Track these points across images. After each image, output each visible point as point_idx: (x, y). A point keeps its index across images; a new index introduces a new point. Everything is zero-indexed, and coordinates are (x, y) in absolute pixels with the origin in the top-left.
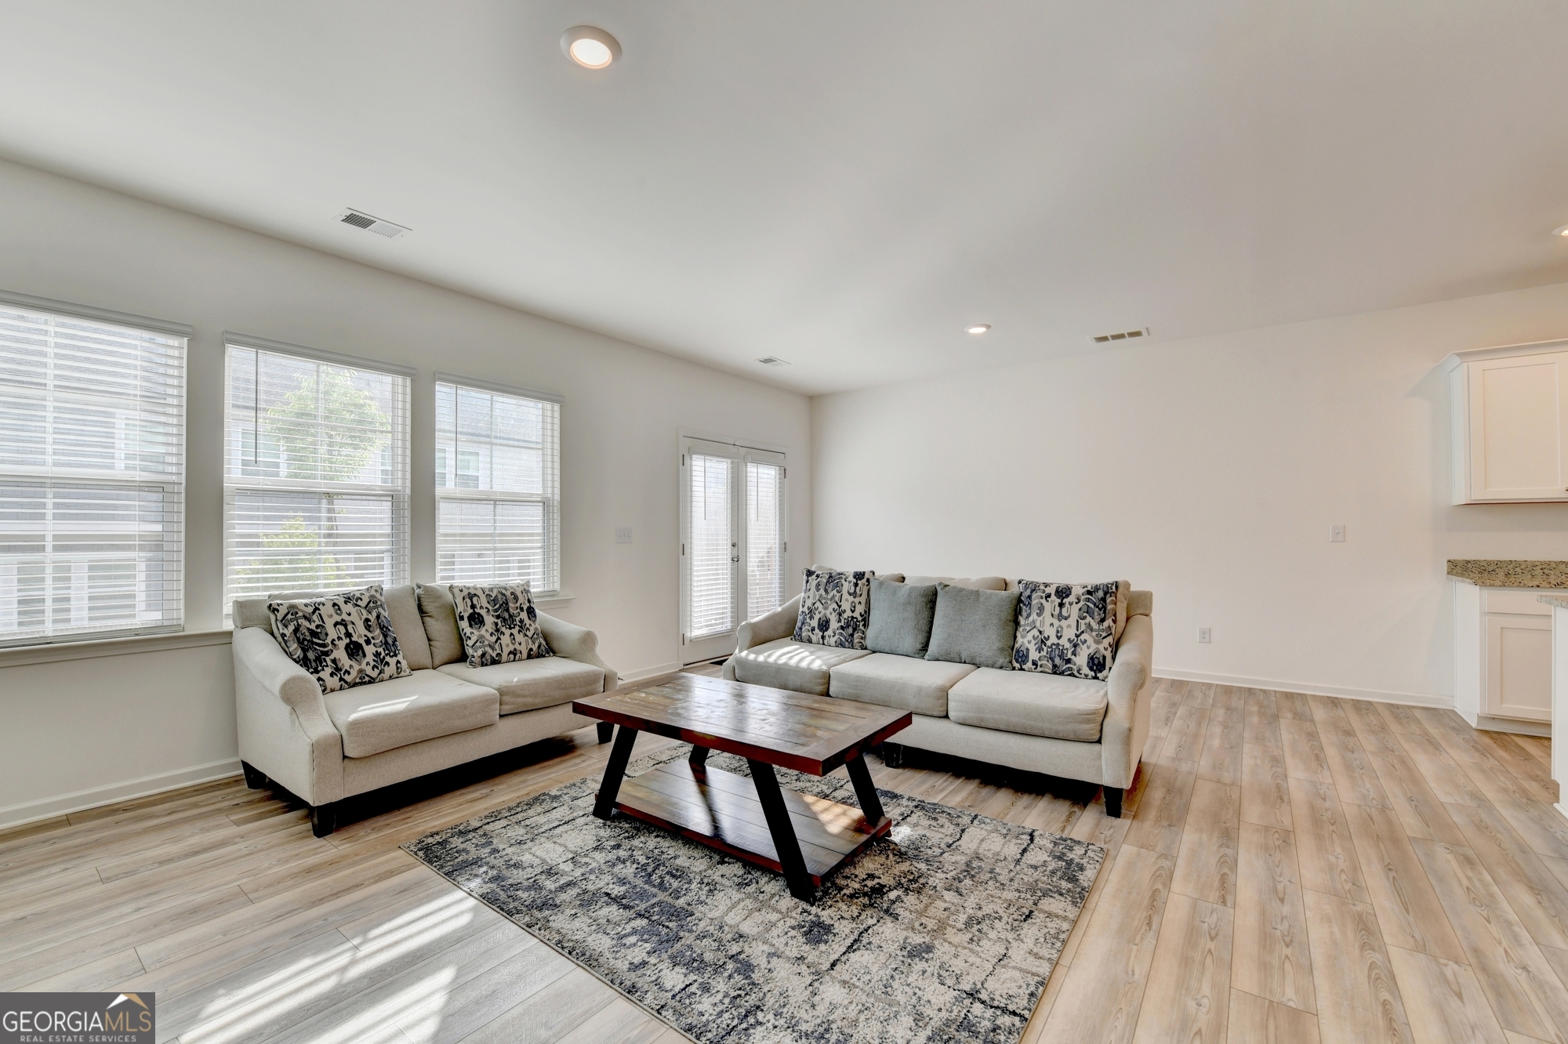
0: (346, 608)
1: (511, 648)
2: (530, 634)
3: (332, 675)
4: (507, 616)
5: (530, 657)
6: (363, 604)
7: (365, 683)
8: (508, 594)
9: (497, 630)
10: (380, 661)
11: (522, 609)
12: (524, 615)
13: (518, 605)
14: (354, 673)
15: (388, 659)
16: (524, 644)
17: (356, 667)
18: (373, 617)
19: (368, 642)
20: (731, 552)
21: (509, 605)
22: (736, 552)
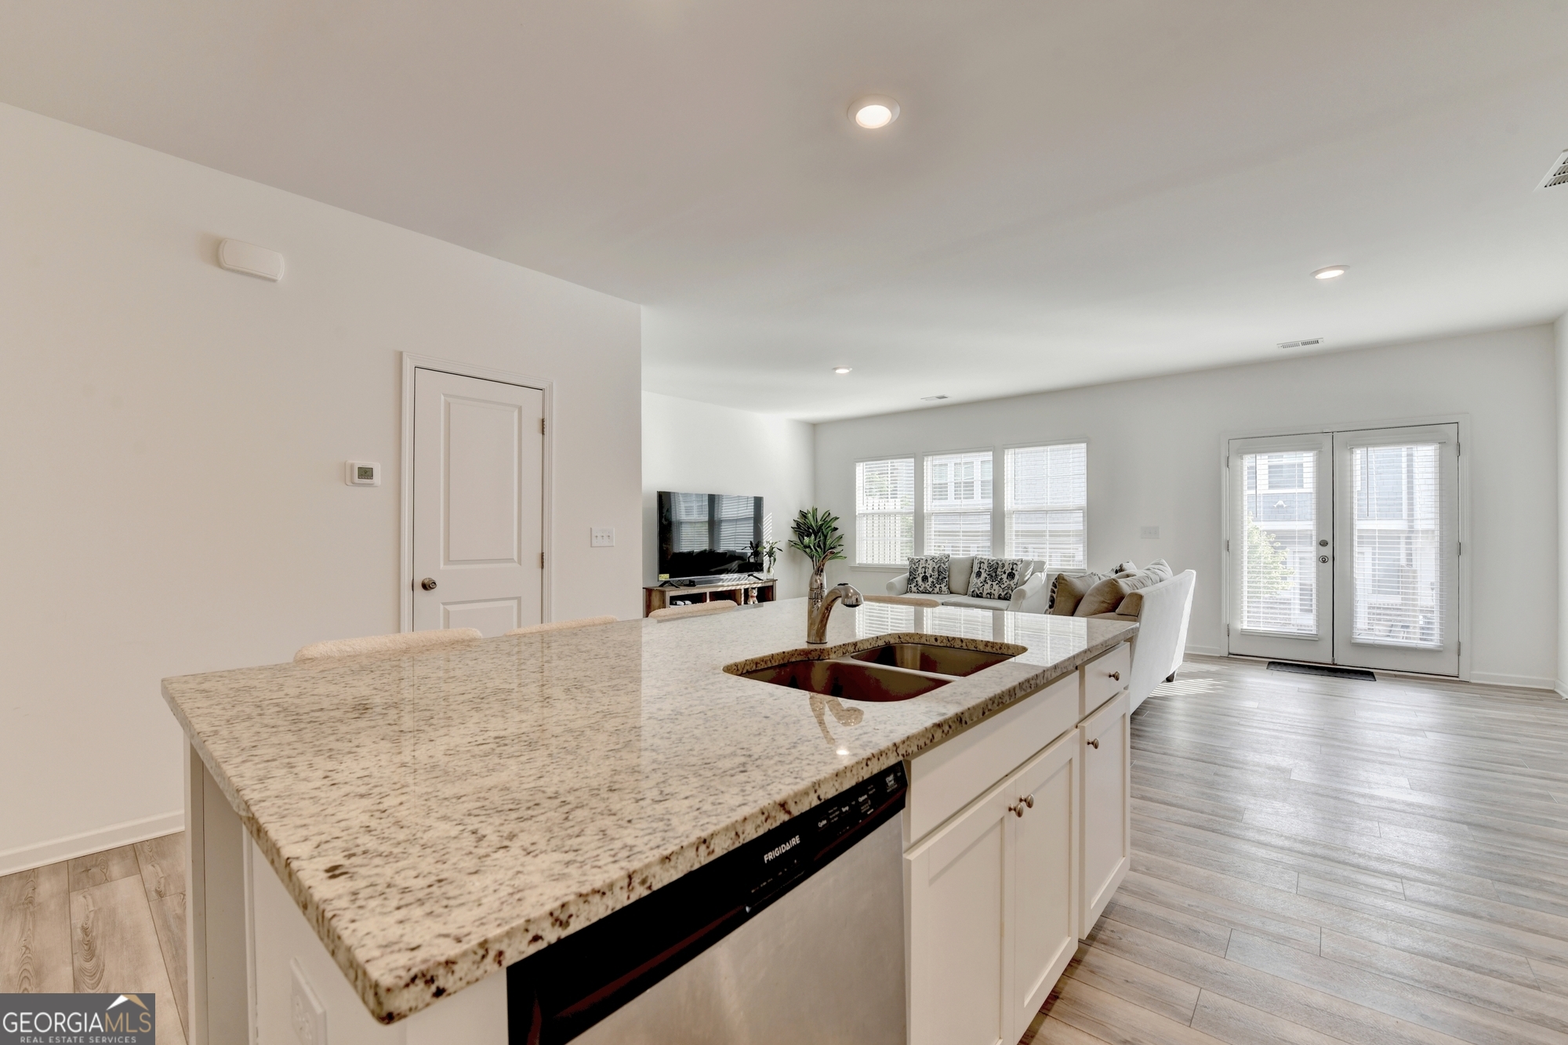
0: (929, 562)
1: (989, 591)
2: (1003, 586)
3: (914, 586)
4: (994, 574)
5: (999, 598)
6: (936, 561)
7: (926, 592)
8: (1000, 564)
9: (985, 581)
10: (932, 586)
11: (1005, 573)
12: (1005, 577)
13: (1004, 569)
14: (922, 587)
15: (935, 586)
16: (997, 590)
17: (924, 585)
18: (936, 567)
19: (931, 576)
20: (1318, 551)
21: (999, 569)
22: (1327, 551)
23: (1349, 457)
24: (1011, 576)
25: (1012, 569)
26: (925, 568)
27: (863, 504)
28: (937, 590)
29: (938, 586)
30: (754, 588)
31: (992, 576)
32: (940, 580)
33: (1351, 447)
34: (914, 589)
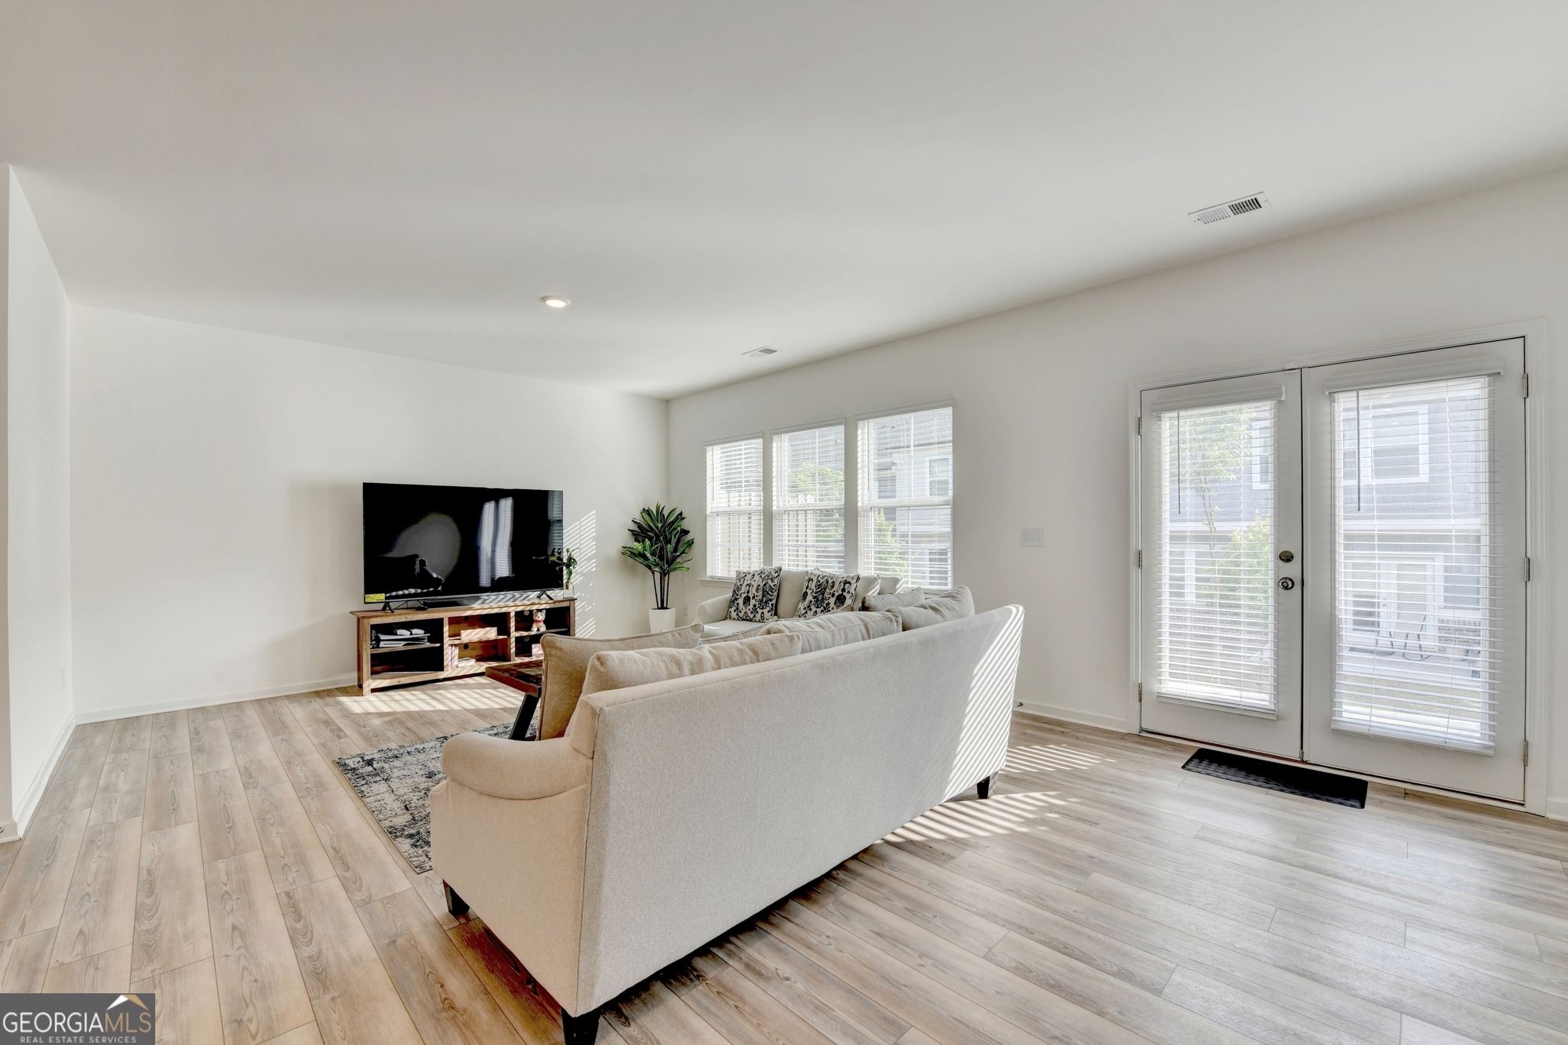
0: (756, 577)
3: (735, 611)
4: (820, 598)
6: (763, 576)
7: (748, 620)
8: (830, 581)
9: (809, 607)
10: (755, 610)
11: (833, 595)
12: (832, 600)
13: (832, 591)
14: (743, 613)
15: (758, 609)
17: (745, 610)
18: (762, 585)
19: (754, 598)
20: (1277, 569)
21: (828, 590)
22: (1292, 570)
23: (1327, 410)
24: (841, 600)
25: (843, 590)
26: (749, 585)
27: (717, 499)
28: (758, 617)
29: (760, 611)
30: (541, 610)
31: (818, 600)
32: (763, 604)
33: (1332, 392)
34: (734, 615)
